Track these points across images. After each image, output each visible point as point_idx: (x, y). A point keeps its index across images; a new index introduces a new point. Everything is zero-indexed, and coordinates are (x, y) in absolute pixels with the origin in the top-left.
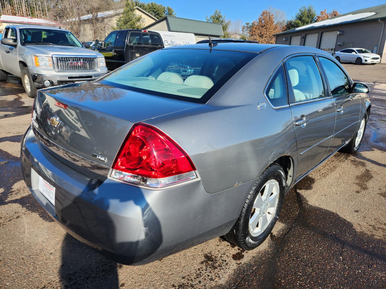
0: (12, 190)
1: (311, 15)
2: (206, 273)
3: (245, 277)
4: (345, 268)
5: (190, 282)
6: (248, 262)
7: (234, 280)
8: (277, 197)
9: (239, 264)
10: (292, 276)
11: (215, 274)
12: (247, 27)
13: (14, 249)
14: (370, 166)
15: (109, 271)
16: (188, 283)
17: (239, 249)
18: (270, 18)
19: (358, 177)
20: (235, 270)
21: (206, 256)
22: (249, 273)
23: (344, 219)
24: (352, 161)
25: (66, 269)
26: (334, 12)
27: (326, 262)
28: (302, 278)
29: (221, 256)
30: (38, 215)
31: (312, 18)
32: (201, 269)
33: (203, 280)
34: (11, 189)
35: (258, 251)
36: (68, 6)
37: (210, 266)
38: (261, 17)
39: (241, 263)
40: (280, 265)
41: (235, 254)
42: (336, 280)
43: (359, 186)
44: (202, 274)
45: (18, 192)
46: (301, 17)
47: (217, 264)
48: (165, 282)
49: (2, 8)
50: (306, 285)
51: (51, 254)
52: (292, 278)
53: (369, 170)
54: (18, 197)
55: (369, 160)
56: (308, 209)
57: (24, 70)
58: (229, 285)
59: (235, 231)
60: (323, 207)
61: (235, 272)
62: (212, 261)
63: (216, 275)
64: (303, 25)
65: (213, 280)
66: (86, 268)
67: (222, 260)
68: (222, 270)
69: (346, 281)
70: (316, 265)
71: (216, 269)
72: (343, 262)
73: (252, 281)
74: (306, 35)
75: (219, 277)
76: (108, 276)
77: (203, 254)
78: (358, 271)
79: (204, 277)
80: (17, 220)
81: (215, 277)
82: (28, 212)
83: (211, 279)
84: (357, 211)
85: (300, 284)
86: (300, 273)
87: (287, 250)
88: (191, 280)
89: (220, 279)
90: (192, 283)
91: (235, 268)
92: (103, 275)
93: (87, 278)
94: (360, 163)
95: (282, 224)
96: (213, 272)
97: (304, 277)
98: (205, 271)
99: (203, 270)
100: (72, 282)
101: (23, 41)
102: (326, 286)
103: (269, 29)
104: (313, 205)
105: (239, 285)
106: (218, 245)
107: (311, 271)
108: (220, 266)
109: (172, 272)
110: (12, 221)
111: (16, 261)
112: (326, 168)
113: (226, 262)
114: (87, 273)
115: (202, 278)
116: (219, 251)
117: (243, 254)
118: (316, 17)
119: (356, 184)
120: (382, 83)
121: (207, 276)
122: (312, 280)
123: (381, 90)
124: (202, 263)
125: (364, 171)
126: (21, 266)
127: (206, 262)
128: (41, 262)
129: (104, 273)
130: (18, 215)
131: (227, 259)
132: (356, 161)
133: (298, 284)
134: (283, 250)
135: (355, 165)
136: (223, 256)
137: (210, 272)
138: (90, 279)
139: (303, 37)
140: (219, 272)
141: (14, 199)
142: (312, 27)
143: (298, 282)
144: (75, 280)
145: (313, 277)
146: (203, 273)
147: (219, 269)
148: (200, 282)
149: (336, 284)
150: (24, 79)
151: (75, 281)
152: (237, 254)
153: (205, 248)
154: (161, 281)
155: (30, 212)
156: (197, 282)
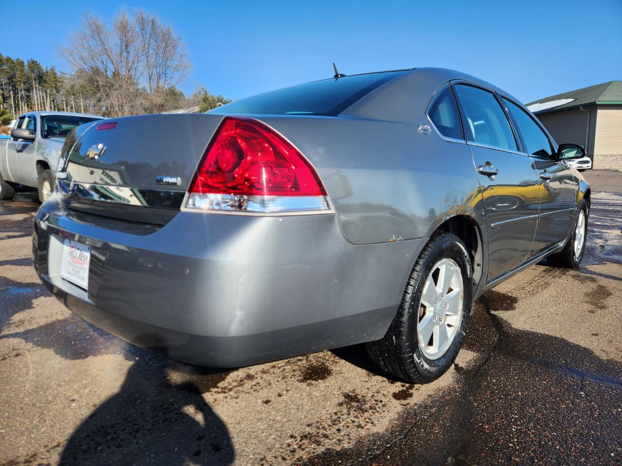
0: (11, 322)
2: (348, 418)
3: (418, 421)
4: (593, 406)
5: (321, 431)
6: (420, 403)
7: (399, 427)
8: (460, 297)
9: (406, 405)
10: (501, 419)
11: (365, 419)
13: (8, 396)
14: (604, 282)
15: (176, 420)
16: (318, 433)
17: (403, 386)
19: (587, 295)
20: (399, 413)
21: (347, 396)
22: (425, 417)
23: (577, 345)
24: (573, 276)
25: (98, 420)
27: (558, 399)
28: (520, 422)
29: (373, 396)
30: (52, 352)
32: (339, 414)
33: (345, 427)
34: (9, 320)
35: (436, 387)
36: (116, 103)
37: (354, 409)
39: (408, 404)
40: (477, 406)
41: (397, 392)
42: (580, 422)
43: (592, 304)
44: (341, 420)
45: (20, 325)
47: (367, 406)
48: (277, 433)
49: (15, 111)
50: (529, 430)
51: (73, 400)
52: (503, 422)
53: (604, 285)
54: (21, 329)
55: (600, 275)
56: (513, 334)
57: (44, 174)
58: (391, 433)
59: (394, 338)
60: (539, 330)
61: (400, 416)
62: (358, 401)
63: (368, 420)
65: (362, 428)
66: (135, 417)
67: (375, 401)
68: (376, 413)
69: (598, 423)
70: (540, 404)
71: (365, 413)
72: (587, 399)
73: (432, 428)
75: (372, 423)
76: (173, 427)
77: (342, 393)
78: (616, 410)
79: (345, 424)
80: (16, 359)
81: (365, 423)
82: (35, 348)
83: (359, 426)
84: (596, 335)
85: (517, 430)
86: (516, 414)
87: (488, 386)
88: (323, 428)
89: (375, 425)
90: (325, 432)
91: (400, 411)
92: (166, 426)
93: (137, 431)
94: (586, 278)
95: (473, 353)
96: (362, 416)
97: (523, 420)
98: (346, 416)
99: (343, 415)
100: (109, 438)
101: (46, 133)
102: (564, 431)
104: (520, 329)
105: (409, 434)
106: (367, 381)
107: (534, 412)
108: (371, 408)
109: (289, 419)
110: (8, 361)
111: (8, 412)
112: (533, 284)
113: (383, 403)
114: (136, 424)
115: (342, 425)
116: (368, 389)
117: (411, 391)
119: (587, 302)
120: (600, 192)
121: (351, 422)
122: (539, 424)
123: (601, 199)
124: (341, 404)
125: (596, 287)
126: (18, 418)
127: (347, 403)
128: (54, 412)
129: (167, 423)
130: (18, 352)
131: (383, 399)
132: (581, 276)
133: (514, 429)
134: (479, 386)
135: (580, 280)
136: (376, 394)
137: (356, 417)
138: (141, 431)
140: (371, 416)
141: (12, 332)
143: (514, 426)
144: (115, 434)
145: (539, 419)
146: (344, 418)
147: (372, 412)
148: (339, 430)
149: (582, 428)
150: (42, 188)
151: (114, 436)
152: (399, 392)
153: (344, 385)
154: (270, 431)
155: (39, 348)
156: (334, 430)
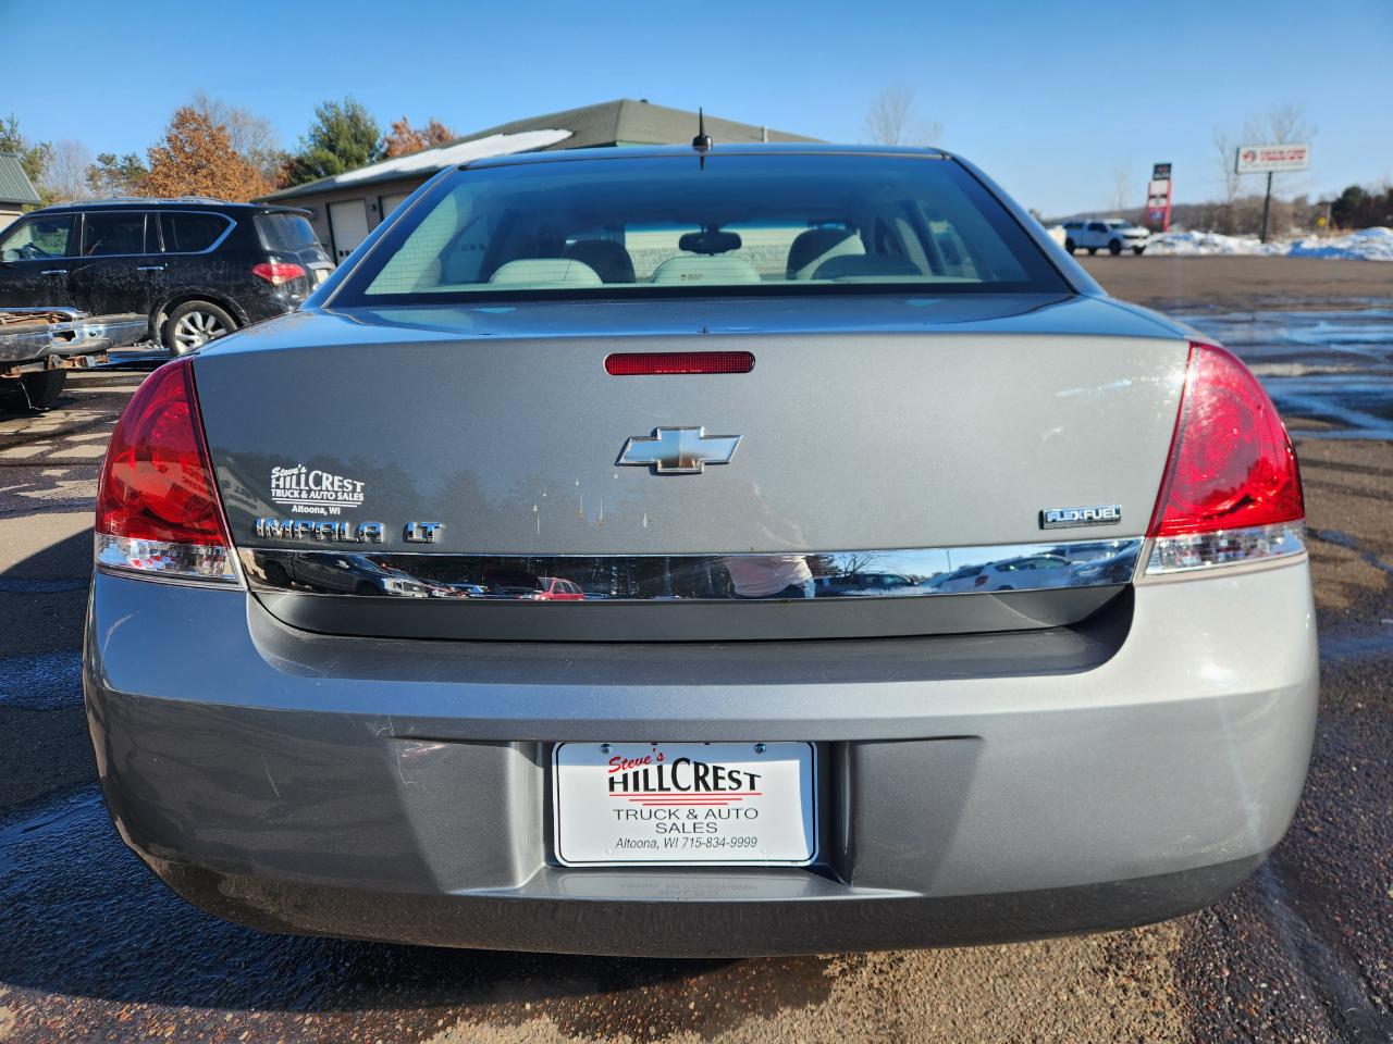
1: (363, 134)
12: (109, 172)
18: (213, 139)
26: (433, 127)
31: (371, 146)
38: (175, 131)
46: (331, 140)
64: (348, 168)
74: (380, 199)
103: (225, 179)
118: (384, 143)
139: (374, 207)
142: (394, 172)
